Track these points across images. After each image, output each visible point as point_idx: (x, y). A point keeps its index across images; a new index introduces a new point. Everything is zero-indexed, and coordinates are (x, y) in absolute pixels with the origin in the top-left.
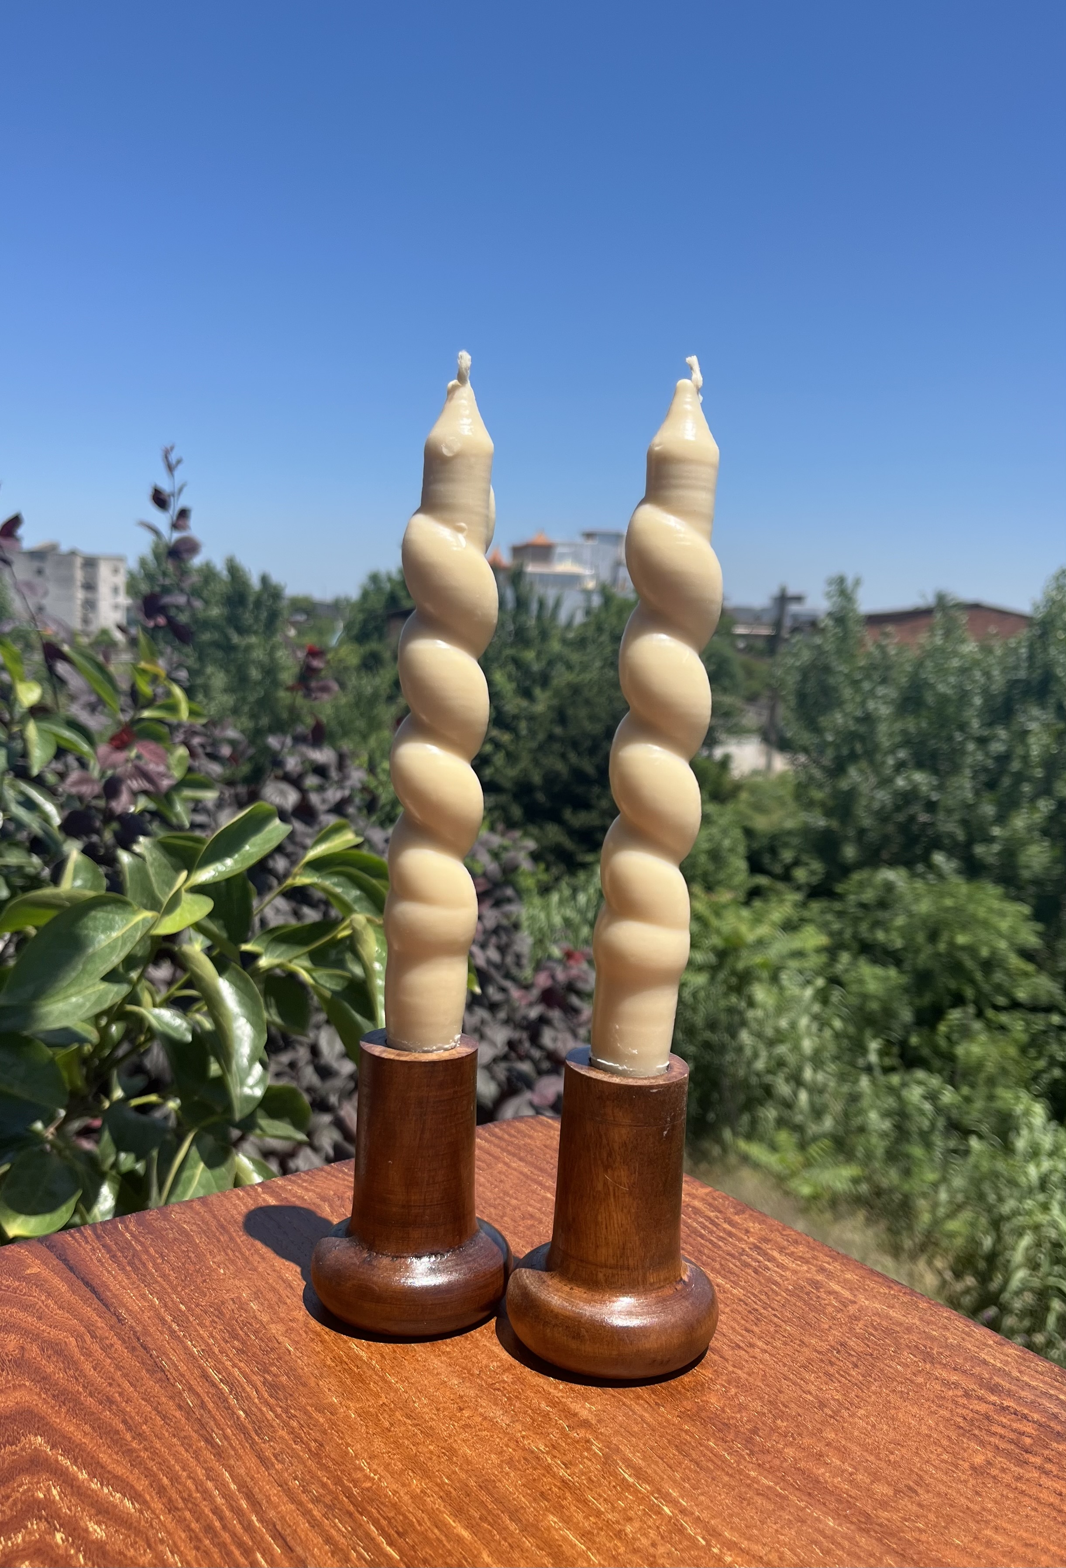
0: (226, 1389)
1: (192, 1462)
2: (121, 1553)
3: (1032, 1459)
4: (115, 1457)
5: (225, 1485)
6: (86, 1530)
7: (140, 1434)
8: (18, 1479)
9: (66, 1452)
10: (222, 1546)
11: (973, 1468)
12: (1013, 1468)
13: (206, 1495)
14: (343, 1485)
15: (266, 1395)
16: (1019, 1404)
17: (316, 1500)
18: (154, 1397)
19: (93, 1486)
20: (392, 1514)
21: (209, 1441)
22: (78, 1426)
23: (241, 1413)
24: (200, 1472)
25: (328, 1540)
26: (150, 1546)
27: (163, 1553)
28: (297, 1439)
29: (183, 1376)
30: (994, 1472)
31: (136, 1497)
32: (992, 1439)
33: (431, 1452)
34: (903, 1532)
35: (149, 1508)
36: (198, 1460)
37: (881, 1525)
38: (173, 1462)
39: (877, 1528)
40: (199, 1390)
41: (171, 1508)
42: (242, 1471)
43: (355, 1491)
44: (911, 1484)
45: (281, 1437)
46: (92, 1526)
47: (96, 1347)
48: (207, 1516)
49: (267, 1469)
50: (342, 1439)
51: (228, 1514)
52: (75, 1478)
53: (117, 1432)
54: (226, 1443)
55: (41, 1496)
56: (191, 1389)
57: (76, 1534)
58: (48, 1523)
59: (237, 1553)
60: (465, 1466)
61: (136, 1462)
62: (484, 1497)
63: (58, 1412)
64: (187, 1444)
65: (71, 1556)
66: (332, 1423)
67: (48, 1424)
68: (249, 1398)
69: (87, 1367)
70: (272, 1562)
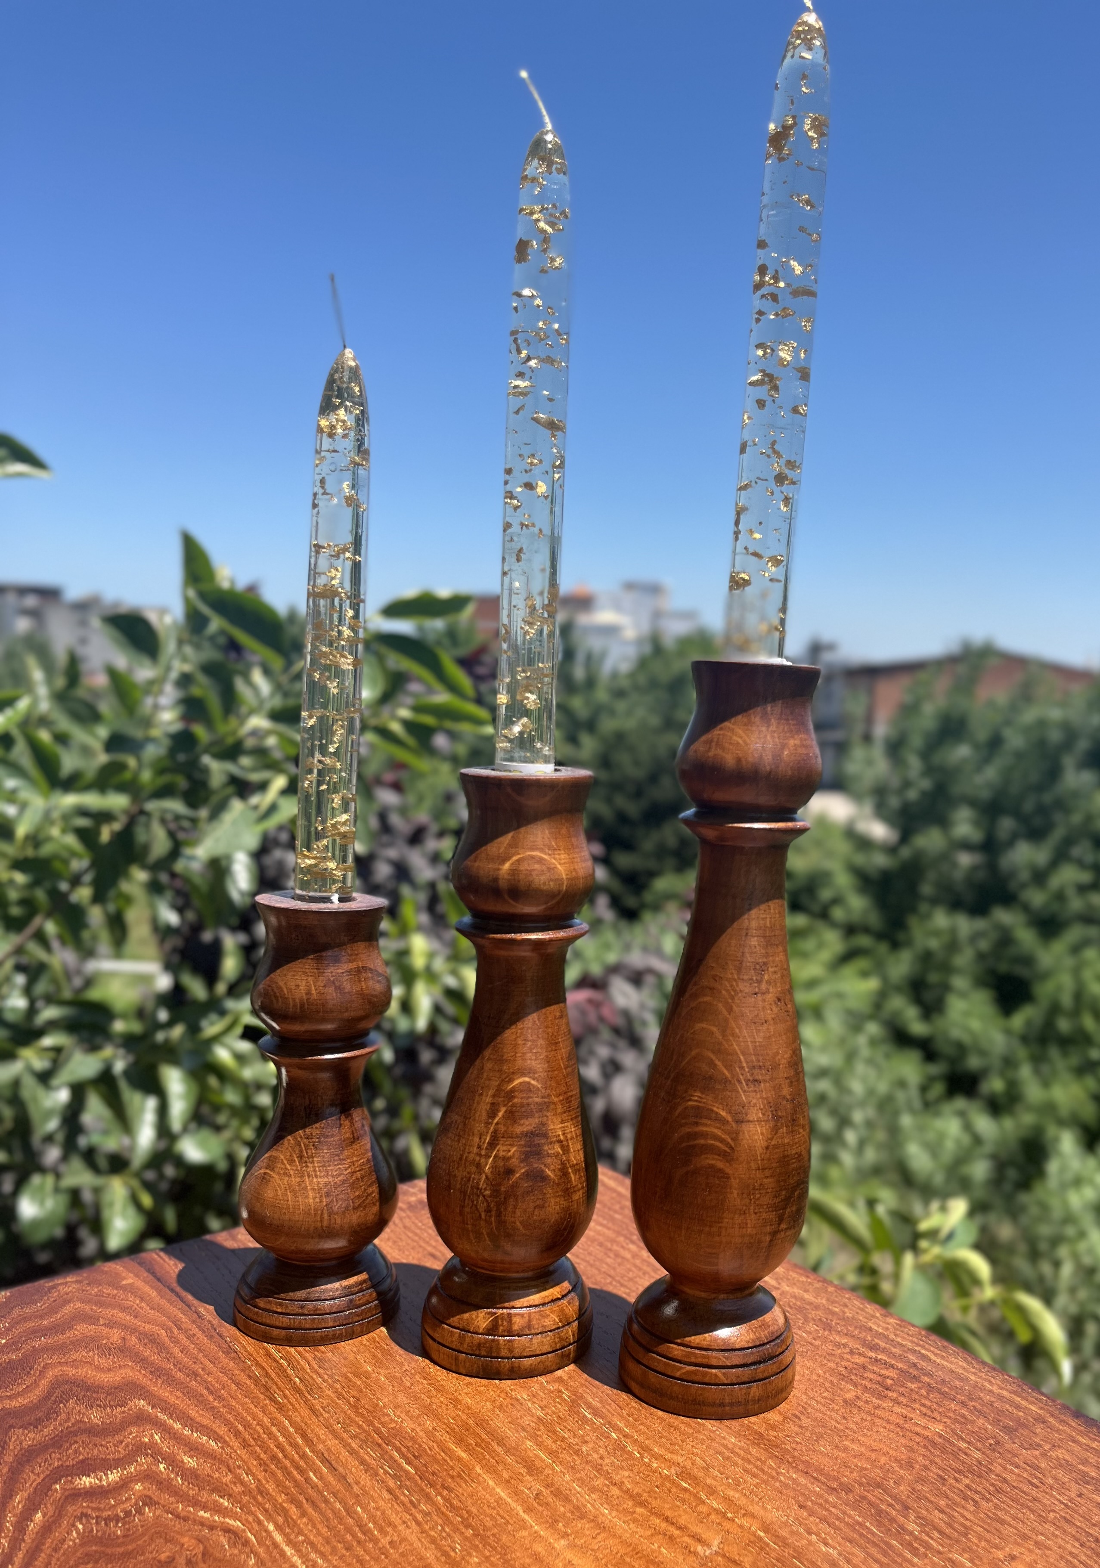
0: (285, 1364)
1: (261, 1415)
2: (208, 1475)
3: (890, 1394)
4: (201, 1412)
5: (285, 1429)
6: (182, 1462)
7: (219, 1397)
8: (128, 1430)
9: (164, 1410)
10: (284, 1469)
11: (845, 1401)
12: (874, 1400)
13: (271, 1435)
14: (374, 1426)
15: (316, 1367)
17: (354, 1437)
18: (229, 1370)
19: (186, 1432)
20: (410, 1444)
21: (273, 1400)
22: (171, 1392)
23: (297, 1379)
24: (266, 1421)
25: (363, 1462)
26: (230, 1471)
27: (240, 1475)
28: (340, 1396)
29: (251, 1355)
30: (860, 1403)
31: (218, 1438)
32: (863, 1382)
33: (442, 1402)
35: (229, 1445)
36: (264, 1412)
37: (769, 1440)
38: (245, 1415)
40: (264, 1364)
41: (245, 1445)
42: (298, 1419)
43: (383, 1430)
44: (797, 1413)
45: (328, 1396)
46: (186, 1459)
47: (182, 1337)
48: (273, 1450)
49: (317, 1416)
50: (374, 1395)
52: (172, 1428)
53: (202, 1396)
54: (285, 1401)
55: (147, 1440)
56: (258, 1364)
57: (175, 1464)
58: (153, 1457)
59: (295, 1472)
60: (466, 1411)
61: (217, 1415)
62: (479, 1430)
63: (156, 1383)
64: (255, 1400)
65: (172, 1479)
66: (367, 1386)
67: (148, 1391)
68: (303, 1369)
69: (176, 1351)
70: (321, 1478)
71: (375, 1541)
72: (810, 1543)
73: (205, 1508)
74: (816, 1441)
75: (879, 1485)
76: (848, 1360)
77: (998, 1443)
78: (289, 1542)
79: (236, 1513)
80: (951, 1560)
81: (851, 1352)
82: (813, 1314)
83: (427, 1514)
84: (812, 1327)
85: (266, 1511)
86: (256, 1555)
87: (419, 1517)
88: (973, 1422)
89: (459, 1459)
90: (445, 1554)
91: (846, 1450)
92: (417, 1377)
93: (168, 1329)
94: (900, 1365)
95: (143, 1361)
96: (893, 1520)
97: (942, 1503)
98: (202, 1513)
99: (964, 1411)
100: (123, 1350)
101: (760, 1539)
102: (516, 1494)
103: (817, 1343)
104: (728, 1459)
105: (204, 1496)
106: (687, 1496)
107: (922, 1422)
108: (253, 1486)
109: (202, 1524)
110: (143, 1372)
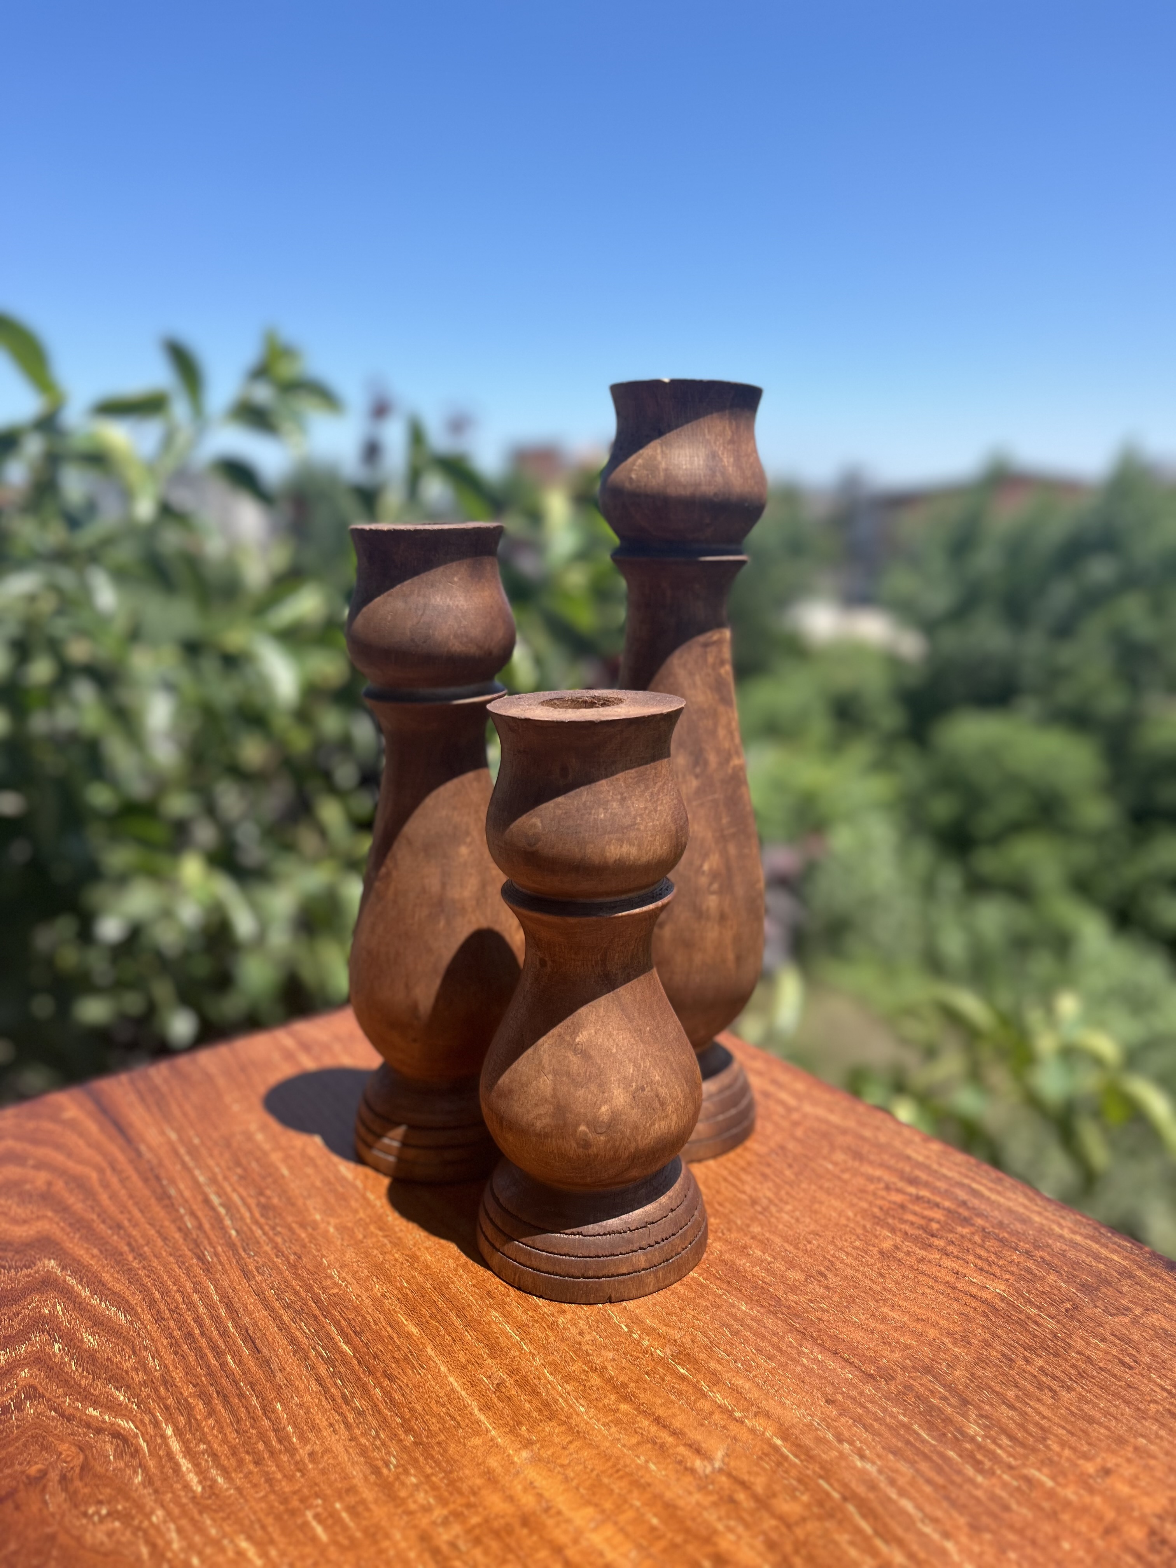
0: (223, 1212)
1: (184, 1278)
2: (108, 1359)
3: (937, 1242)
4: (116, 1275)
5: (209, 1296)
6: (81, 1340)
7: (141, 1255)
8: (29, 1298)
9: (74, 1273)
10: (198, 1350)
11: (881, 1252)
12: (918, 1251)
13: (191, 1306)
14: (313, 1292)
15: (258, 1216)
16: (933, 1193)
17: (287, 1307)
18: (158, 1221)
19: (93, 1302)
20: (352, 1316)
21: (201, 1258)
22: (87, 1249)
23: (233, 1231)
24: (189, 1285)
25: (293, 1341)
26: (134, 1353)
27: (145, 1358)
28: (279, 1252)
29: (186, 1201)
30: (900, 1255)
31: (129, 1309)
32: (903, 1226)
33: (396, 1260)
34: (808, 1312)
35: (139, 1319)
36: (188, 1275)
37: (789, 1308)
38: (166, 1278)
39: (785, 1310)
40: (200, 1214)
41: (159, 1319)
42: (226, 1284)
43: (323, 1297)
44: (823, 1269)
45: (266, 1252)
46: (87, 1337)
47: (114, 1180)
48: (189, 1325)
49: (248, 1280)
50: (319, 1251)
51: (207, 1321)
52: (78, 1296)
53: (121, 1254)
54: (215, 1259)
55: (47, 1312)
56: (193, 1214)
57: (72, 1344)
58: (50, 1335)
59: (210, 1355)
61: (133, 1279)
62: (436, 1297)
63: (73, 1239)
64: (181, 1261)
65: (65, 1364)
66: (312, 1238)
67: (61, 1249)
68: (242, 1219)
69: (104, 1198)
70: (240, 1363)
71: (292, 1451)
72: (842, 1456)
73: (96, 1404)
74: (846, 1307)
75: (928, 1370)
76: (883, 1198)
77: (1076, 1307)
78: (189, 1453)
79: (131, 1411)
80: (1028, 1480)
81: (887, 1188)
82: (840, 1140)
83: (360, 1413)
84: (839, 1156)
85: (167, 1408)
86: (145, 1469)
87: (350, 1417)
88: (1042, 1279)
89: (409, 1336)
90: (377, 1471)
91: (884, 1319)
92: (372, 1228)
93: (101, 1171)
94: (947, 1204)
95: (63, 1209)
96: (948, 1421)
97: (1011, 1394)
98: (91, 1411)
99: (1030, 1264)
100: (47, 1198)
101: (776, 1448)
102: (473, 1384)
103: (846, 1176)
104: (736, 1333)
105: (98, 1388)
106: (684, 1387)
107: (978, 1279)
108: (157, 1374)
109: (88, 1426)
110: (62, 1224)
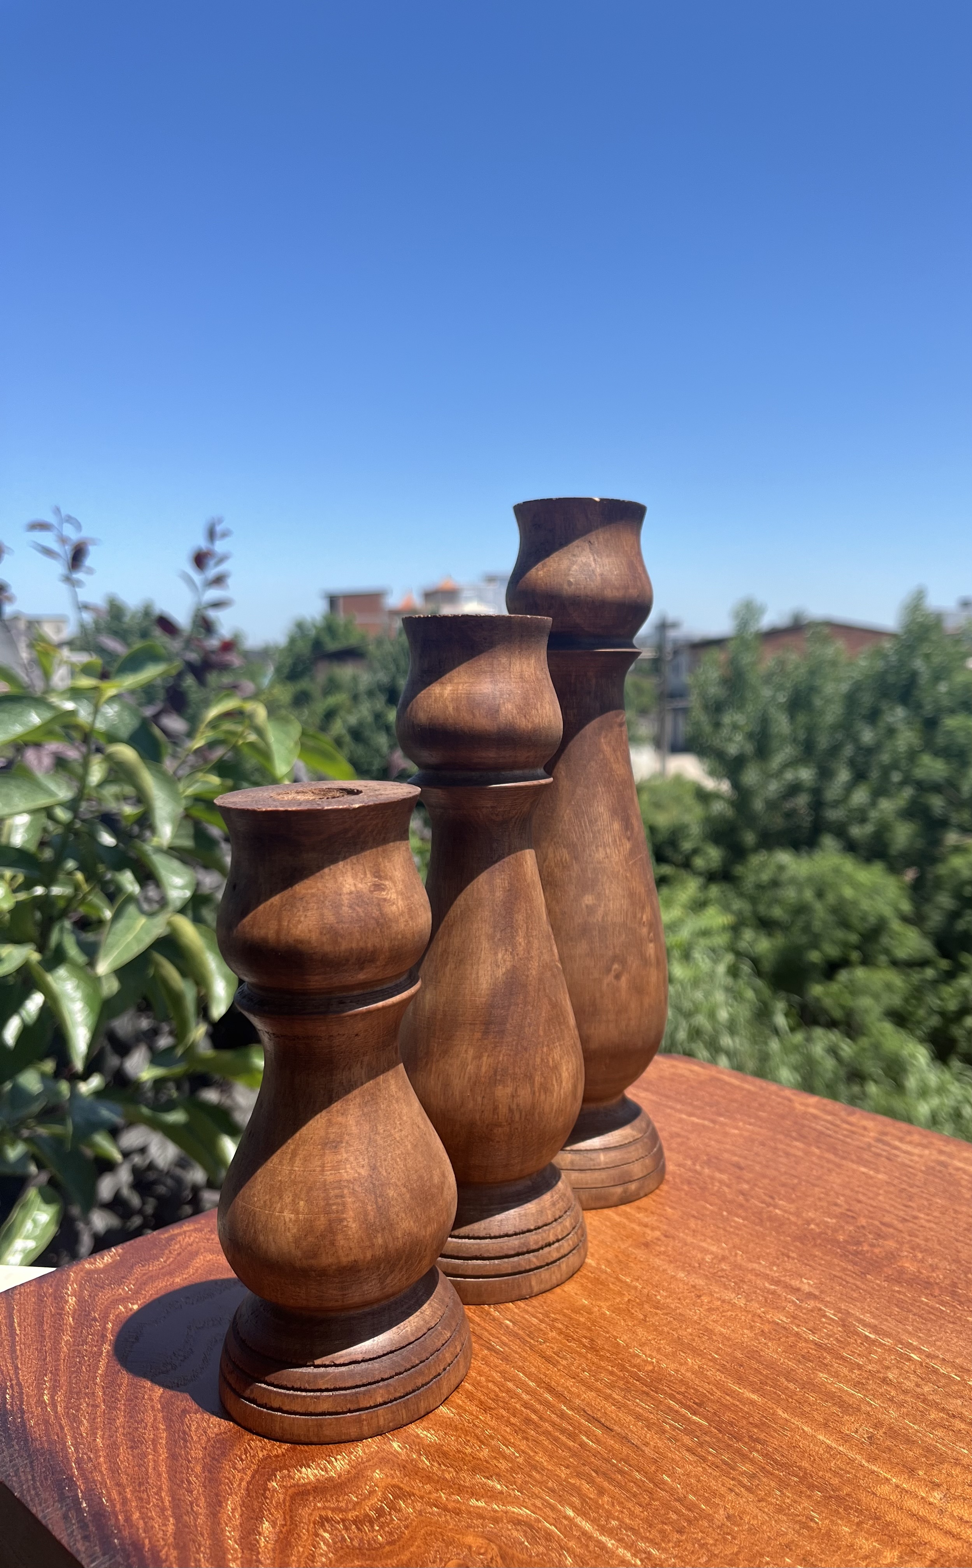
1: (485, 1368)
2: (459, 1451)
5: (523, 1383)
6: (418, 1437)
13: (510, 1393)
14: (628, 1371)
17: (612, 1386)
20: (683, 1389)
21: (492, 1347)
23: (508, 1322)
24: (497, 1376)
25: (638, 1417)
26: (482, 1443)
27: (498, 1448)
28: (567, 1336)
33: (691, 1334)
35: (465, 1411)
36: (488, 1365)
41: (486, 1408)
42: (533, 1370)
43: (642, 1375)
45: (553, 1338)
46: (422, 1433)
48: (522, 1411)
49: (555, 1365)
50: (608, 1332)
51: (538, 1406)
54: (507, 1349)
57: (410, 1441)
59: (565, 1439)
60: (726, 1342)
62: (755, 1365)
65: (415, 1460)
66: (594, 1323)
70: (598, 1441)
71: (707, 1517)
73: (475, 1495)
78: (604, 1530)
79: (517, 1498)
83: (753, 1477)
85: (552, 1490)
86: (570, 1551)
87: (745, 1480)
89: (752, 1403)
90: (805, 1526)
98: (474, 1502)
102: (845, 1439)
105: (466, 1479)
108: (520, 1460)
109: (481, 1517)
